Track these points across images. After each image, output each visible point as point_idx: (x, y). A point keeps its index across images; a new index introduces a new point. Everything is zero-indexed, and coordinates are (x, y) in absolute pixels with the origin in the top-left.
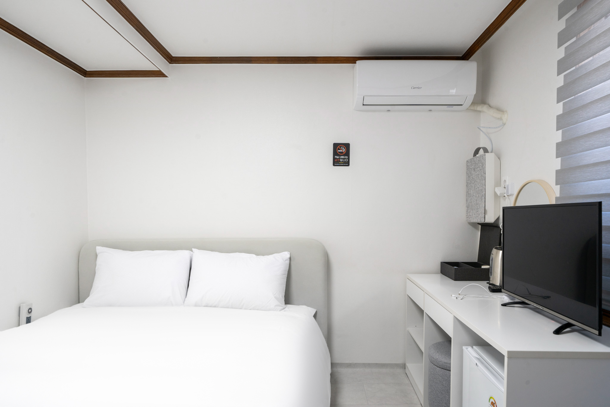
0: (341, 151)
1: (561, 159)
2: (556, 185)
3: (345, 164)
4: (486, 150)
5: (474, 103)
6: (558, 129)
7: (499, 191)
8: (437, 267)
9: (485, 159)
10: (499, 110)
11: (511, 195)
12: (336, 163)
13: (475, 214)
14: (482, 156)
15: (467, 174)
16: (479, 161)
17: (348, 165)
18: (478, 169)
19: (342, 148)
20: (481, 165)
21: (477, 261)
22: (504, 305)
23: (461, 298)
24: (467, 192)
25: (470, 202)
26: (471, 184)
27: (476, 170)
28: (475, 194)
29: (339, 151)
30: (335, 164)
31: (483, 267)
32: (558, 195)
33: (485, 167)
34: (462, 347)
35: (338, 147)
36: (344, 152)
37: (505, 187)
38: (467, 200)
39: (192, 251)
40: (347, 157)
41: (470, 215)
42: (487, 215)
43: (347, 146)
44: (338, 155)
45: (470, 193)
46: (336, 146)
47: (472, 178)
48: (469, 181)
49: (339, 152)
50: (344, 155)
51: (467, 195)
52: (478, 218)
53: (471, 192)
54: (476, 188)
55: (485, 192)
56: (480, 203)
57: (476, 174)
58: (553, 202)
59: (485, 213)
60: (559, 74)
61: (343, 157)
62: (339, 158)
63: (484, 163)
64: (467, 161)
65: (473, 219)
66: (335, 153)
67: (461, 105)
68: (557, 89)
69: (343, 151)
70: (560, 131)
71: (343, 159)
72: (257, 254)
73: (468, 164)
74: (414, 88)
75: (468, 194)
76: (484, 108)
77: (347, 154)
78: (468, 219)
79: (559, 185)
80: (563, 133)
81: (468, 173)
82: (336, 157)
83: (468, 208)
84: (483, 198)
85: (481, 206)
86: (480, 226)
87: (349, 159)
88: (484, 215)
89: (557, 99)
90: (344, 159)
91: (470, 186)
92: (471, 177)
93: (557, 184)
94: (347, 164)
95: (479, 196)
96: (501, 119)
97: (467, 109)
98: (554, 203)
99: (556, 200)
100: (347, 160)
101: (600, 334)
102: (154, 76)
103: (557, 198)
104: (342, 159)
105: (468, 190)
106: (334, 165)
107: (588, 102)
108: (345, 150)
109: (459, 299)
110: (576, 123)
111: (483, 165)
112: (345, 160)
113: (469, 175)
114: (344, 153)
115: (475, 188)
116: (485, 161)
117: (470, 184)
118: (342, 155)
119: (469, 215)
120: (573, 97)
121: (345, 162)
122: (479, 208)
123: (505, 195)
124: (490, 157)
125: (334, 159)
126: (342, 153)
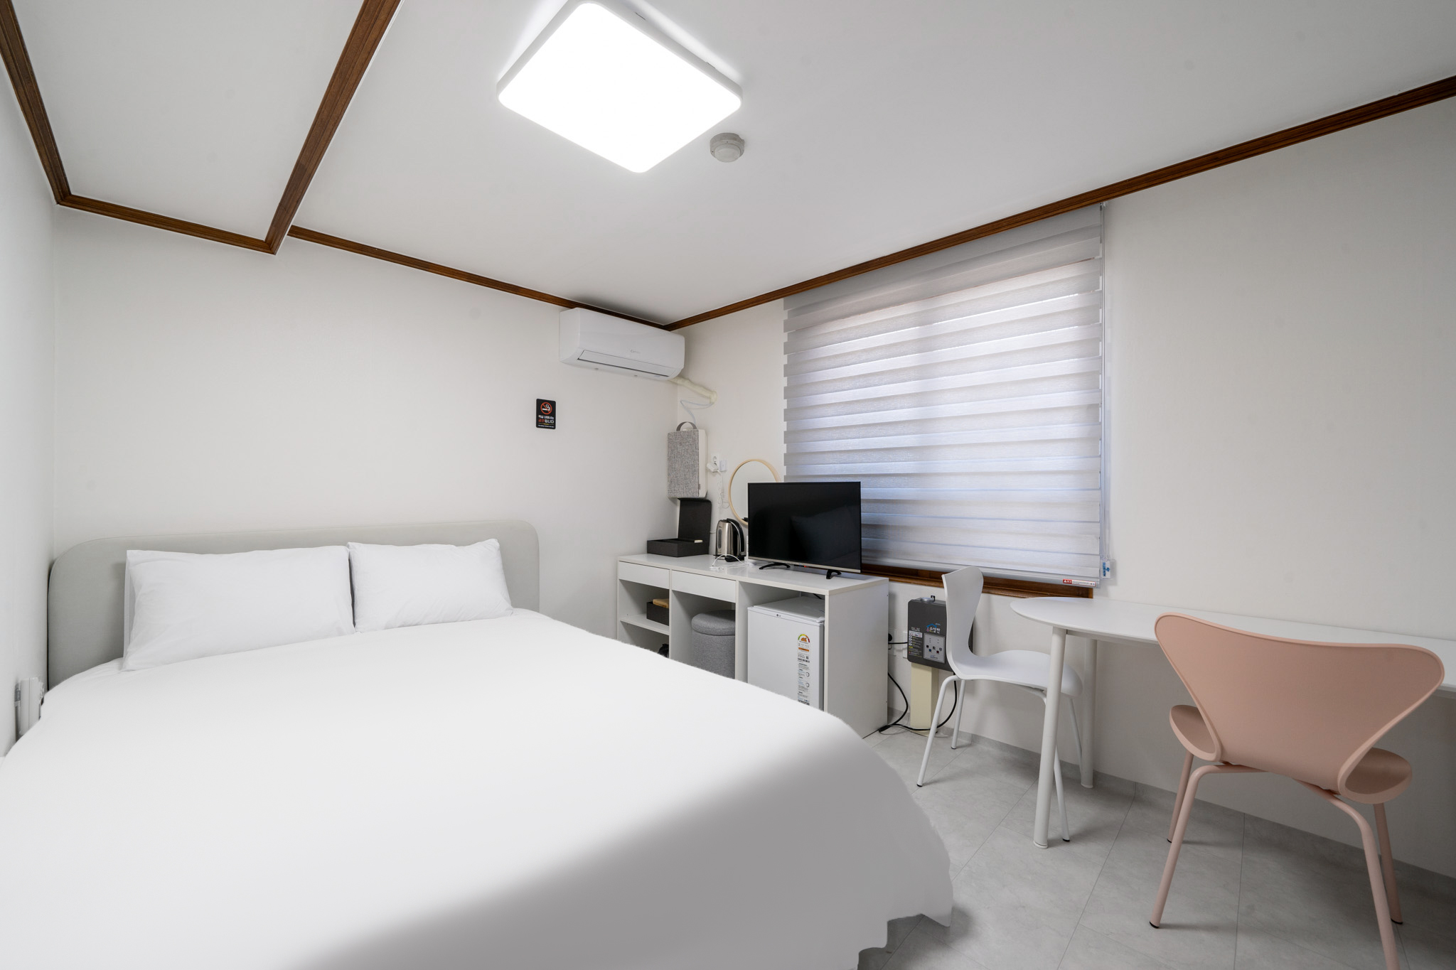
0: (546, 409)
1: (788, 445)
3: (550, 426)
4: (694, 426)
5: (677, 378)
7: (712, 468)
8: (644, 546)
9: (695, 433)
10: (706, 388)
12: (540, 423)
13: (683, 489)
14: (692, 431)
15: (669, 447)
16: (686, 434)
17: (554, 428)
18: (687, 443)
19: (547, 406)
20: (690, 439)
21: (677, 537)
24: (669, 466)
25: (673, 476)
26: (676, 457)
27: (683, 444)
28: (682, 469)
29: (543, 409)
30: (539, 425)
31: (696, 541)
33: (698, 443)
35: (542, 404)
37: (715, 464)
38: (669, 475)
39: (348, 546)
40: (553, 418)
41: (674, 490)
43: (553, 404)
44: (542, 414)
45: (672, 466)
46: (540, 403)
47: (677, 452)
48: (673, 455)
50: (549, 415)
51: (668, 469)
52: (687, 493)
53: (675, 466)
54: (683, 462)
55: (698, 468)
56: (691, 477)
57: (682, 448)
59: (699, 488)
61: (548, 417)
62: (544, 418)
64: (668, 435)
65: (680, 494)
66: (539, 412)
68: (784, 387)
69: (548, 410)
70: (787, 422)
72: (458, 544)
73: (671, 437)
75: (671, 469)
76: (686, 383)
77: (553, 414)
78: (670, 493)
79: (787, 466)
80: (789, 424)
82: (540, 416)
83: (670, 482)
84: (696, 473)
85: (691, 480)
86: (679, 502)
87: (555, 420)
88: (697, 490)
89: (784, 394)
90: (549, 420)
91: (673, 460)
92: (675, 451)
93: (785, 465)
94: (553, 426)
95: (689, 471)
96: (710, 398)
97: (668, 381)
98: (783, 482)
102: (243, 245)
104: (547, 419)
105: (670, 464)
106: (537, 426)
108: (550, 410)
110: (803, 418)
111: (695, 440)
112: (551, 421)
113: (672, 449)
114: (550, 413)
116: (696, 436)
117: (674, 458)
118: (547, 415)
120: (797, 398)
121: (550, 424)
122: (689, 483)
123: (718, 471)
124: (701, 433)
125: (538, 418)
126: (547, 412)
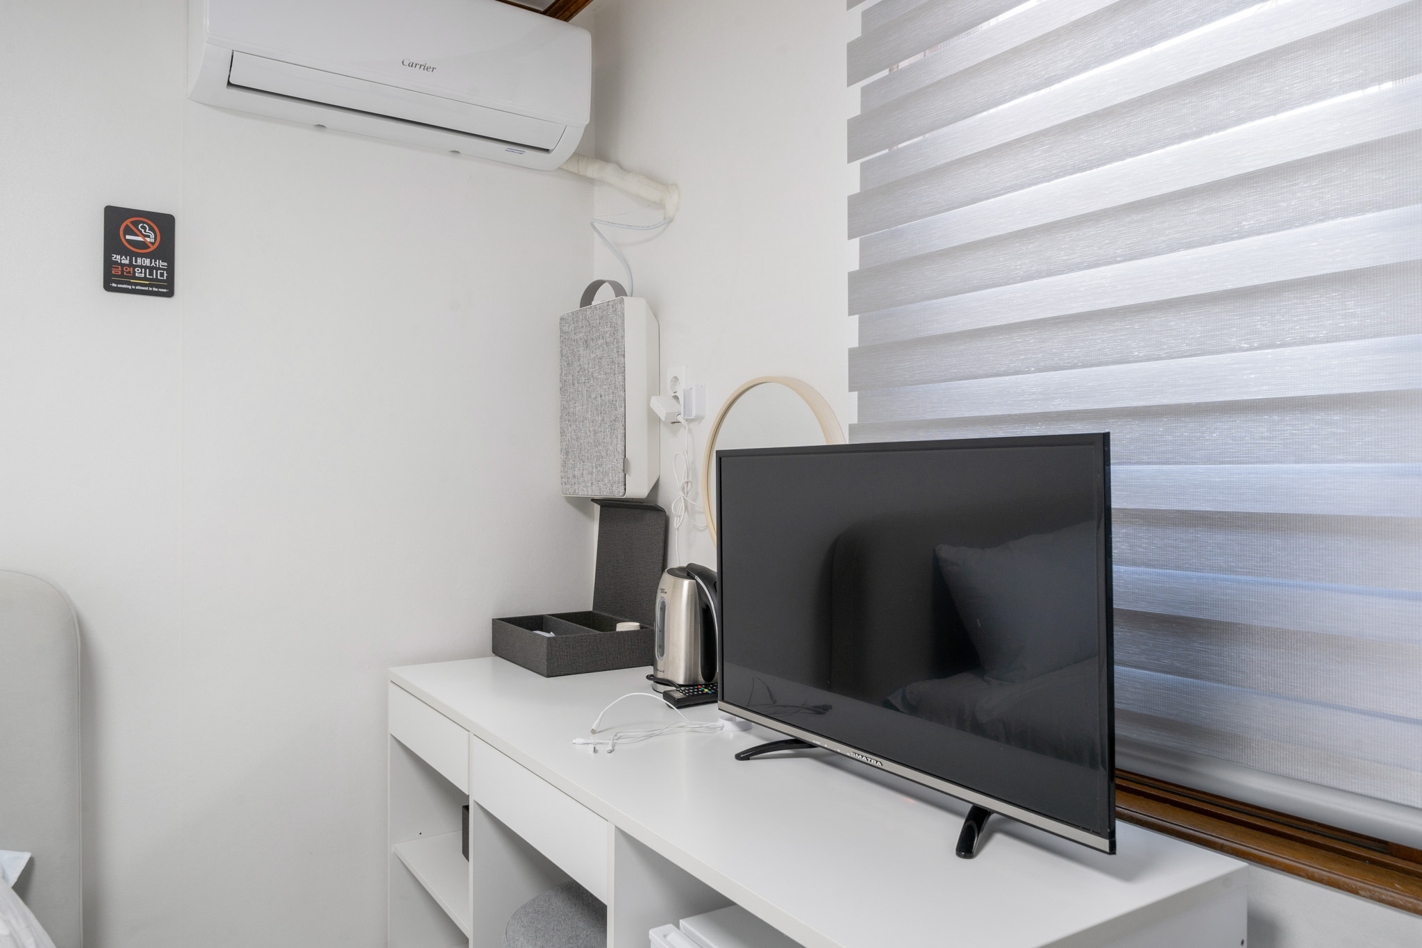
0: (140, 239)
1: (860, 318)
2: (850, 391)
3: (155, 289)
4: (619, 290)
5: (578, 155)
6: (851, 236)
7: (661, 407)
8: (483, 635)
9: (623, 314)
10: (652, 178)
11: (699, 419)
12: (115, 280)
13: (591, 473)
14: (610, 303)
15: (562, 355)
16: (601, 318)
17: (170, 294)
18: (600, 342)
19: (145, 228)
20: (608, 329)
21: (590, 609)
22: (744, 756)
23: (610, 748)
24: (564, 408)
25: (574, 437)
26: (576, 385)
27: (592, 344)
28: (589, 416)
29: (128, 237)
30: (114, 285)
32: (855, 421)
33: (623, 337)
34: (647, 934)
35: (128, 222)
36: (153, 244)
37: (676, 398)
38: (562, 433)
40: (166, 264)
41: (574, 476)
42: (630, 475)
43: (165, 224)
44: (124, 252)
45: (572, 410)
46: (116, 219)
47: (578, 369)
48: (570, 377)
49: (129, 241)
50: (150, 256)
51: (561, 416)
52: (601, 484)
53: (577, 409)
54: (593, 396)
55: (623, 410)
56: (608, 439)
57: (592, 356)
58: (843, 439)
59: (625, 471)
60: (851, 82)
61: (147, 262)
62: (131, 265)
63: (620, 323)
64: (562, 319)
65: (586, 487)
66: (112, 243)
67: (547, 150)
68: (849, 121)
69: (148, 239)
70: (856, 241)
71: (146, 267)
73: (566, 328)
74: (411, 65)
75: (566, 415)
76: (608, 173)
77: (166, 250)
78: (568, 486)
79: (857, 392)
80: (863, 247)
81: (564, 352)
82: (117, 258)
83: (567, 453)
84: (619, 425)
85: (611, 448)
86: (597, 508)
87: (171, 269)
88: (622, 475)
89: (848, 148)
90: (151, 269)
91: (571, 391)
92: (576, 364)
93: (851, 389)
94: (166, 288)
95: (603, 420)
96: (660, 205)
97: (560, 168)
99: (850, 434)
100: (162, 275)
101: (1113, 849)
103: (852, 428)
104: (141, 267)
105: (564, 403)
106: (108, 287)
107: (939, 164)
108: (155, 239)
109: (603, 749)
110: (911, 218)
111: (617, 332)
112: (157, 275)
113: (568, 359)
114: (152, 248)
115: (590, 397)
116: (623, 320)
117: (574, 384)
118: (142, 256)
119: (570, 476)
120: (886, 151)
121: (154, 282)
122: (604, 454)
123: (680, 418)
124: (634, 309)
125: (109, 264)
126: (143, 245)
